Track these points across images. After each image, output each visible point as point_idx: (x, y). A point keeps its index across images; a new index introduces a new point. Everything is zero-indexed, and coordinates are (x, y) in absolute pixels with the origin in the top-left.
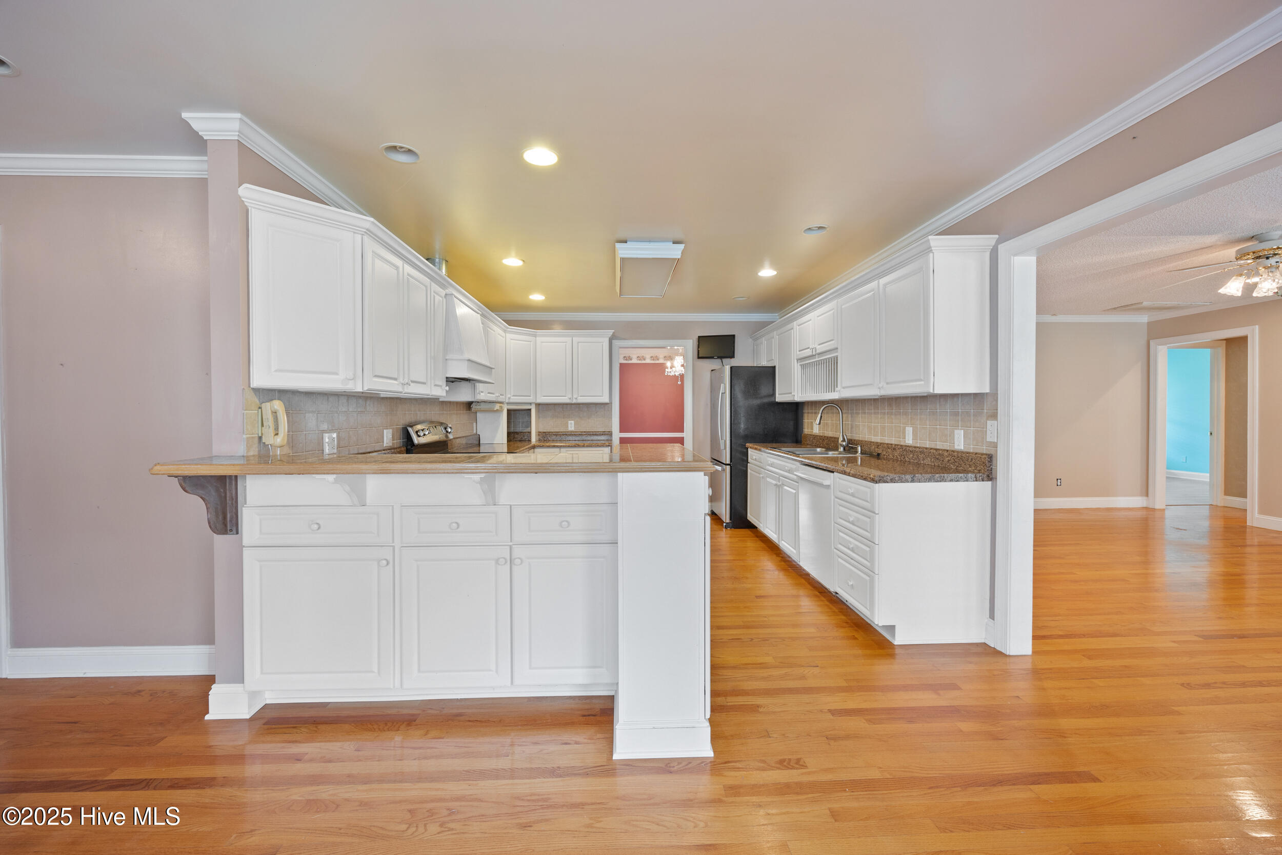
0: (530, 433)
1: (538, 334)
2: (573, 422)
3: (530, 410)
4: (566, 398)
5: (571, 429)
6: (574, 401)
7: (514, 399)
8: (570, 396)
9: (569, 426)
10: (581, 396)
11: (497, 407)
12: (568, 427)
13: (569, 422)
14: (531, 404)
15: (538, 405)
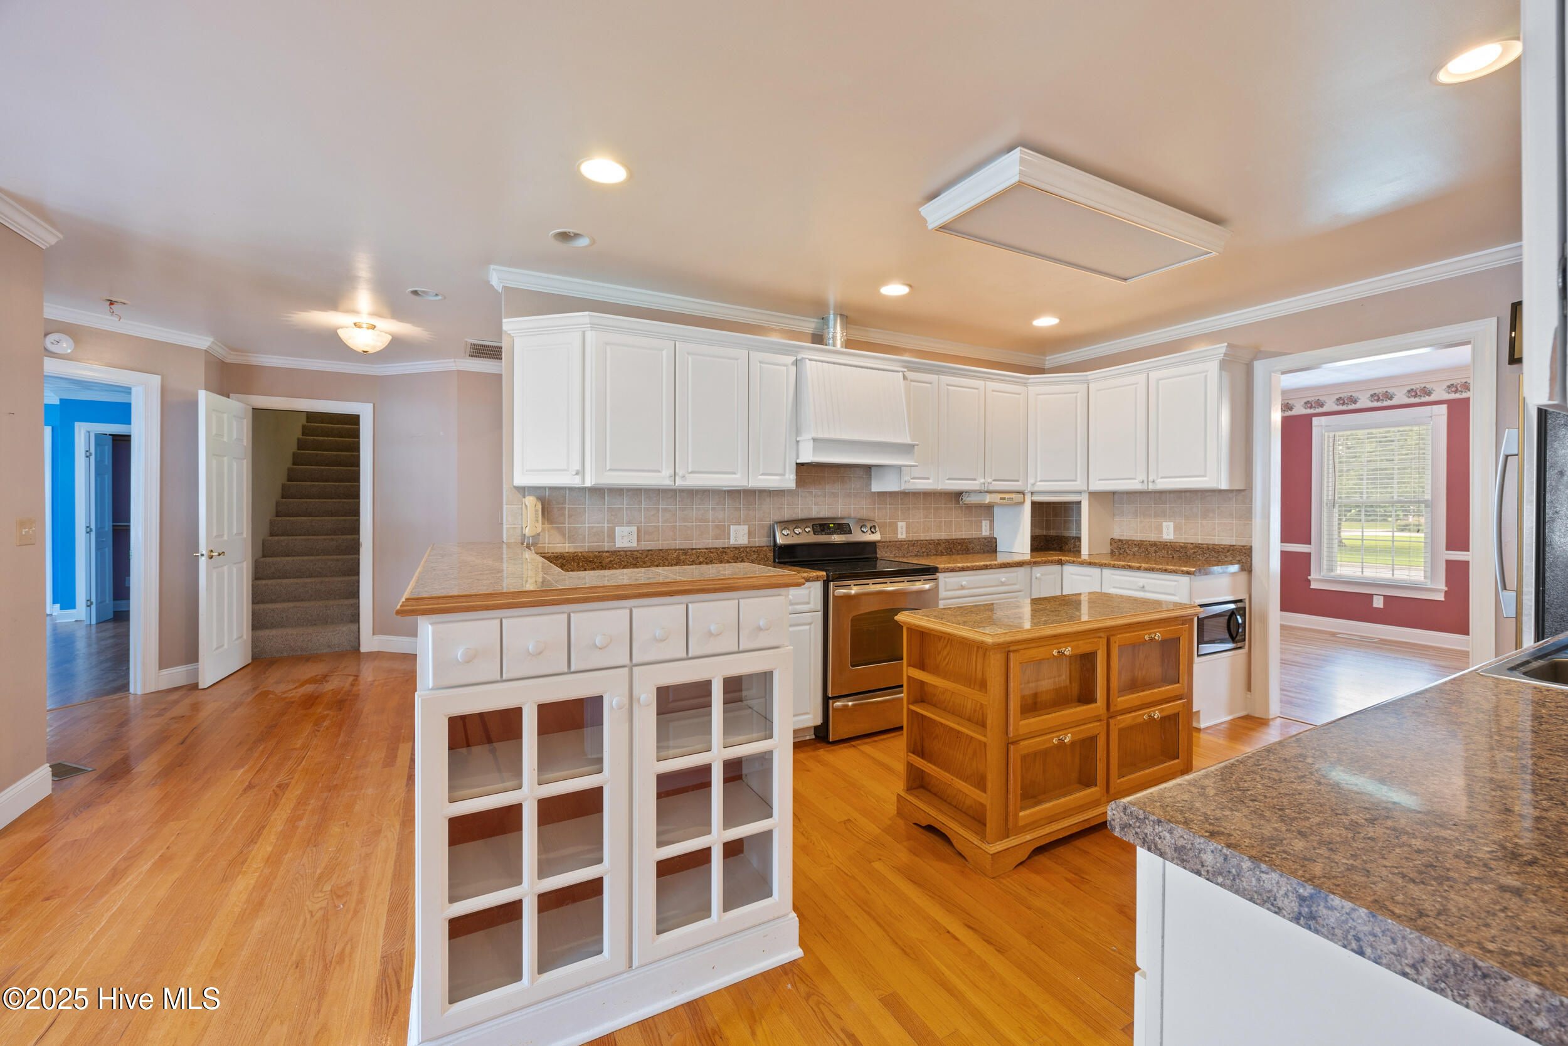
0: (1079, 539)
1: (1089, 377)
2: (1171, 524)
3: (1080, 503)
4: (1137, 481)
5: (1168, 537)
6: (1151, 487)
7: (1041, 486)
8: (1143, 477)
9: (1165, 530)
10: (1162, 478)
11: (1017, 498)
12: (1162, 533)
13: (1165, 524)
14: (1080, 492)
15: (1093, 495)
